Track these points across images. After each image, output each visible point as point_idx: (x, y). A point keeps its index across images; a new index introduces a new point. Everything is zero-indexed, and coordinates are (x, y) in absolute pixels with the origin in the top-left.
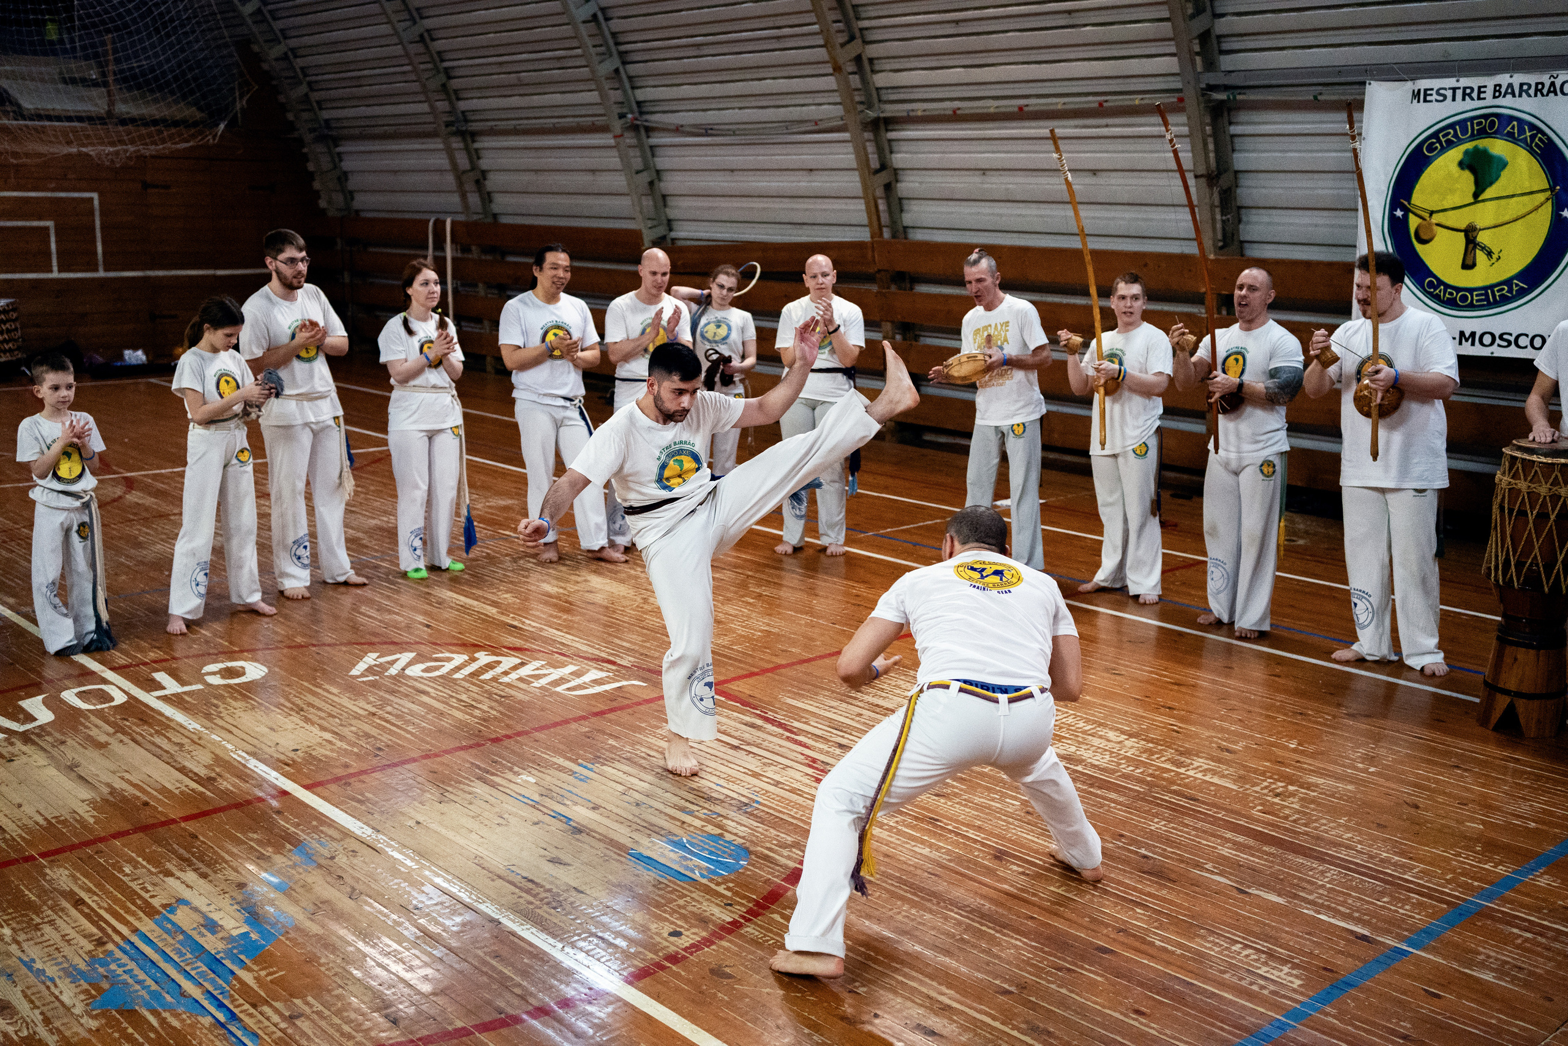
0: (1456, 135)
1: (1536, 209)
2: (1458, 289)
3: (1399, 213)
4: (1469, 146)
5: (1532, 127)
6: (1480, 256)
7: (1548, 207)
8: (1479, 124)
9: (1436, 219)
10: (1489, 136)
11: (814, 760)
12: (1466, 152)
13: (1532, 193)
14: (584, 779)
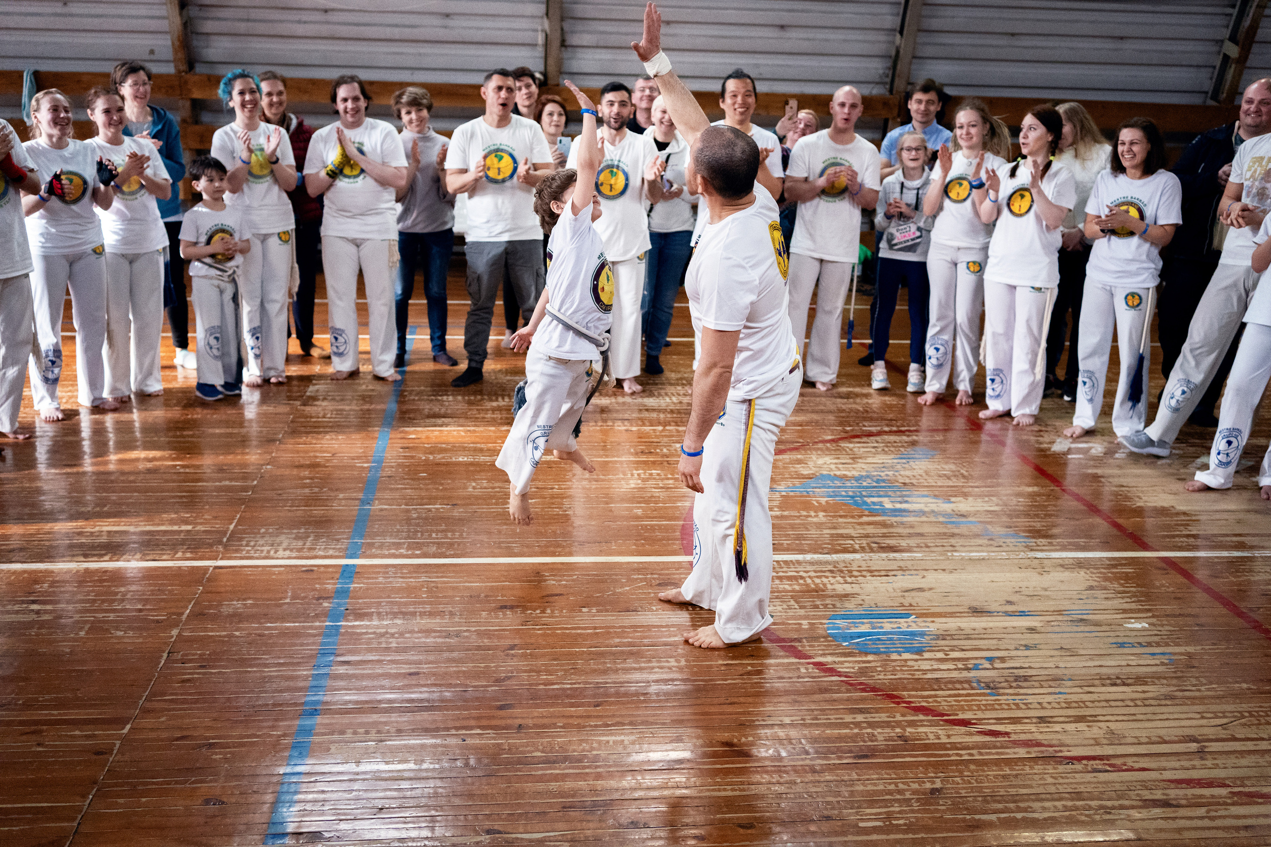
14: (1122, 645)
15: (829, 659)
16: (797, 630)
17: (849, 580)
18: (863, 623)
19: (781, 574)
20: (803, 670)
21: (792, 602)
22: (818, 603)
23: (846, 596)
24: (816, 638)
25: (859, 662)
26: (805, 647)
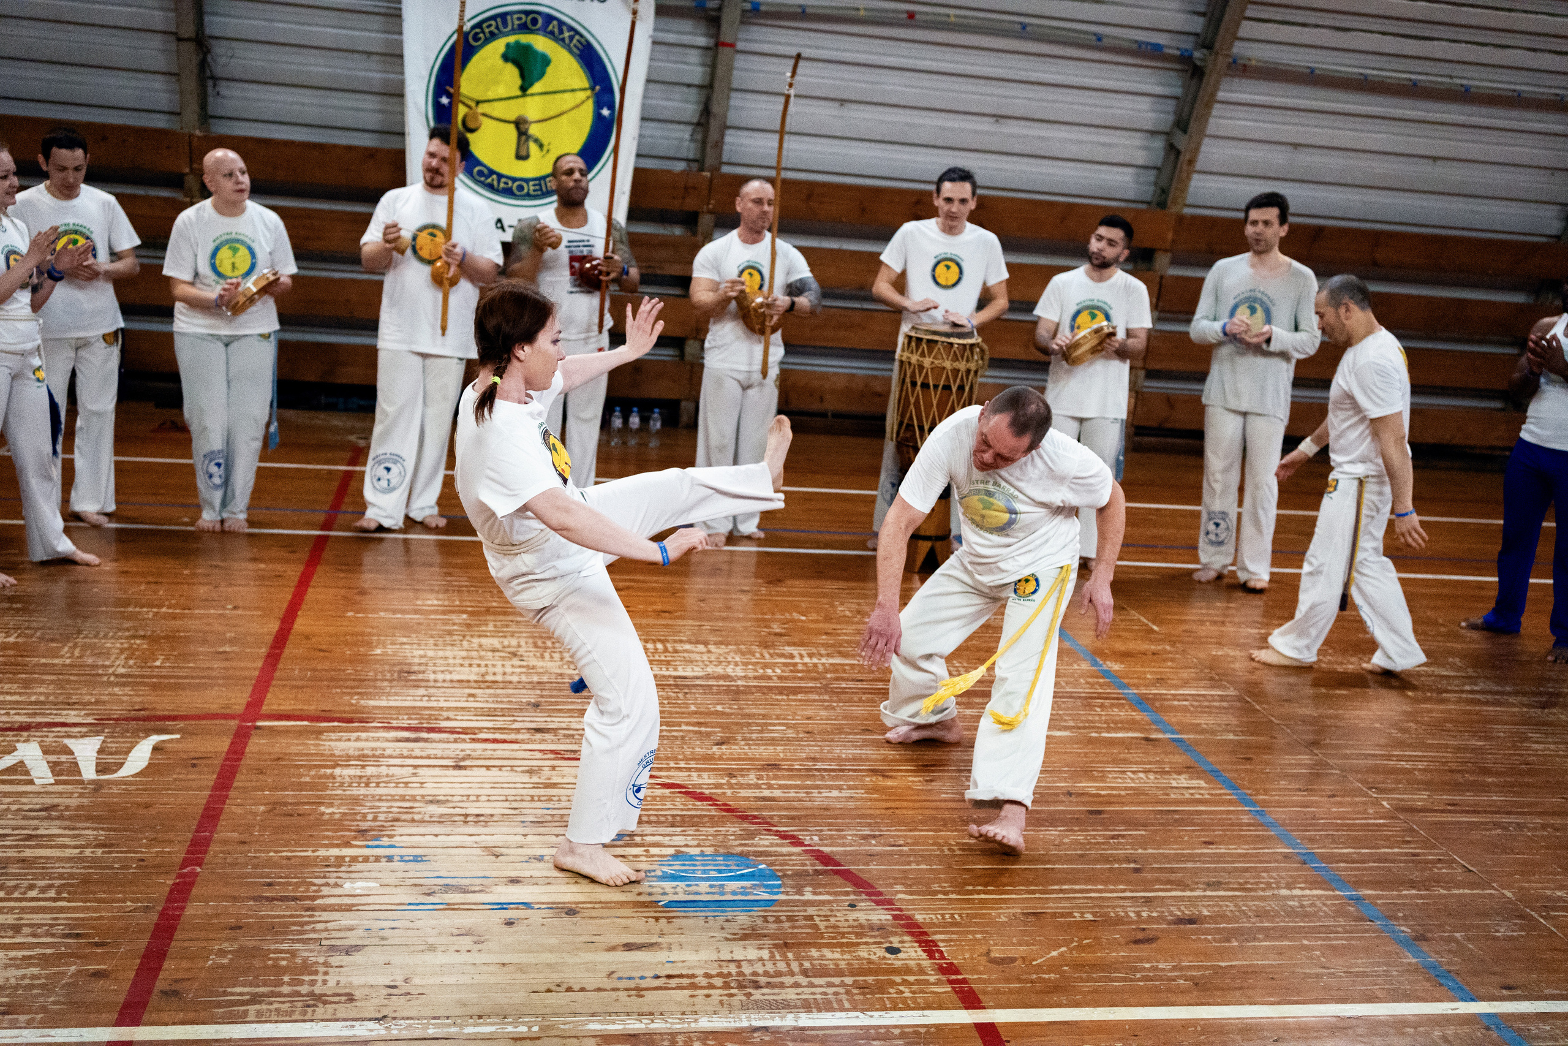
0: (497, 28)
1: (577, 106)
2: (514, 180)
3: (445, 100)
4: (511, 39)
5: (571, 29)
6: (533, 147)
7: (589, 106)
8: (520, 19)
9: (482, 108)
10: (532, 32)
11: (552, 752)
12: (508, 46)
13: (573, 91)
14: (417, 859)
15: (785, 850)
16: (820, 885)
17: (733, 969)
18: (734, 893)
19: (837, 980)
20: (816, 838)
21: (822, 925)
22: (787, 925)
23: (745, 937)
24: (798, 874)
25: (752, 845)
26: (811, 865)
